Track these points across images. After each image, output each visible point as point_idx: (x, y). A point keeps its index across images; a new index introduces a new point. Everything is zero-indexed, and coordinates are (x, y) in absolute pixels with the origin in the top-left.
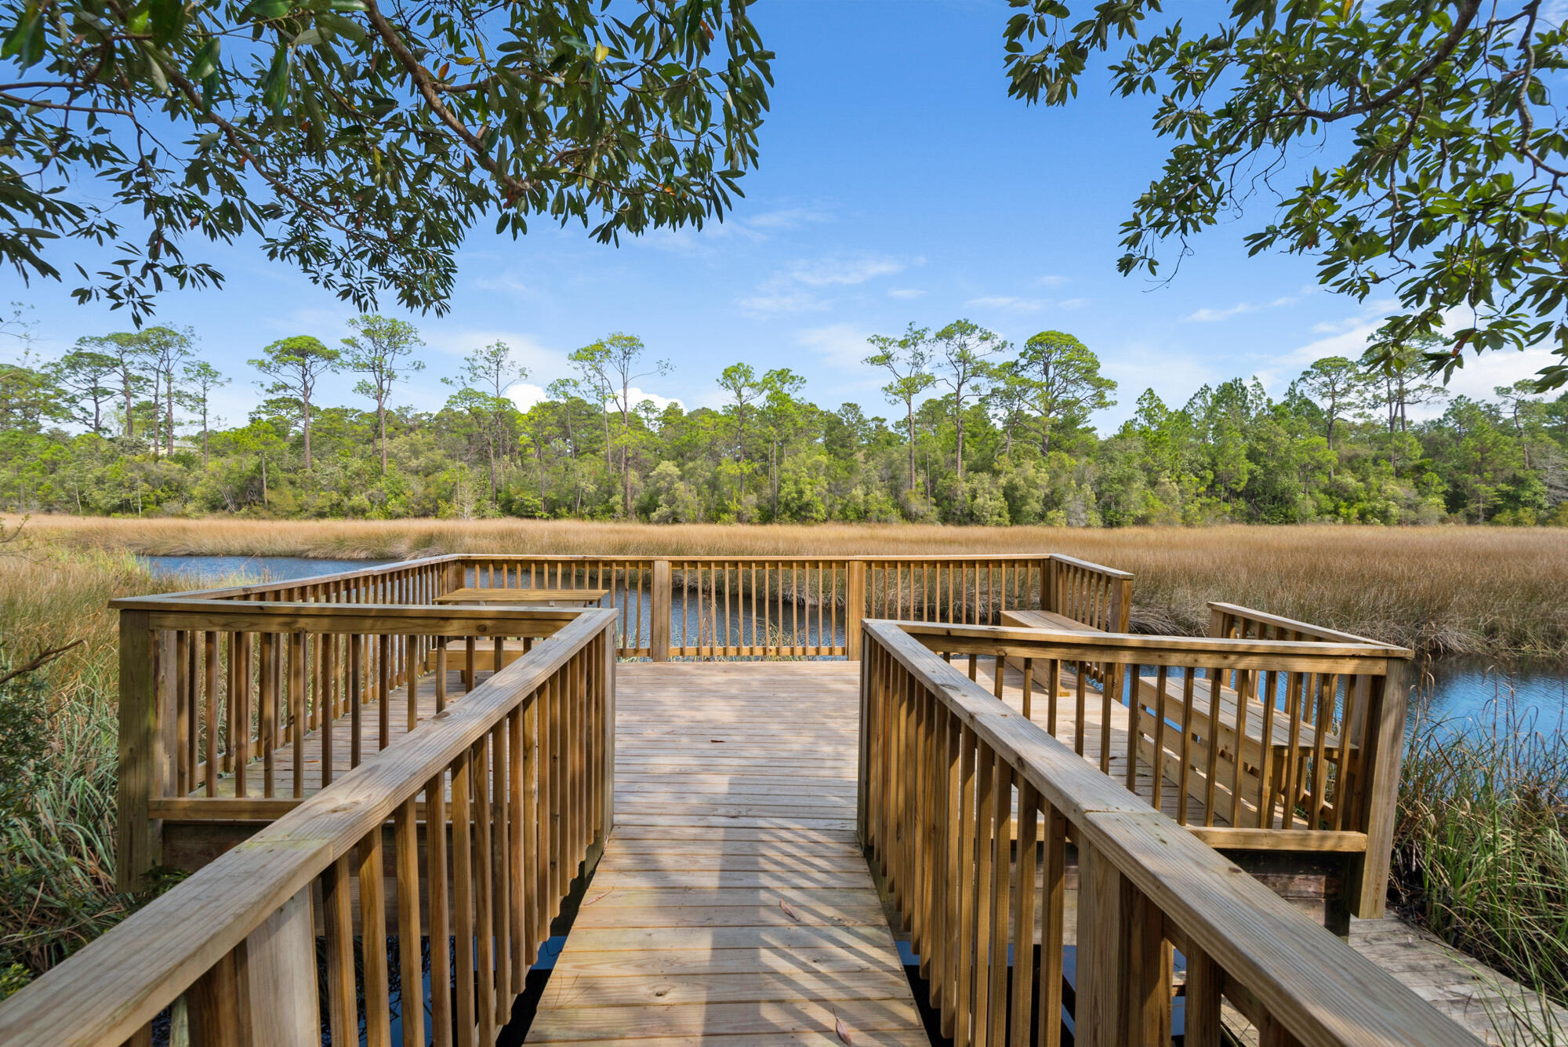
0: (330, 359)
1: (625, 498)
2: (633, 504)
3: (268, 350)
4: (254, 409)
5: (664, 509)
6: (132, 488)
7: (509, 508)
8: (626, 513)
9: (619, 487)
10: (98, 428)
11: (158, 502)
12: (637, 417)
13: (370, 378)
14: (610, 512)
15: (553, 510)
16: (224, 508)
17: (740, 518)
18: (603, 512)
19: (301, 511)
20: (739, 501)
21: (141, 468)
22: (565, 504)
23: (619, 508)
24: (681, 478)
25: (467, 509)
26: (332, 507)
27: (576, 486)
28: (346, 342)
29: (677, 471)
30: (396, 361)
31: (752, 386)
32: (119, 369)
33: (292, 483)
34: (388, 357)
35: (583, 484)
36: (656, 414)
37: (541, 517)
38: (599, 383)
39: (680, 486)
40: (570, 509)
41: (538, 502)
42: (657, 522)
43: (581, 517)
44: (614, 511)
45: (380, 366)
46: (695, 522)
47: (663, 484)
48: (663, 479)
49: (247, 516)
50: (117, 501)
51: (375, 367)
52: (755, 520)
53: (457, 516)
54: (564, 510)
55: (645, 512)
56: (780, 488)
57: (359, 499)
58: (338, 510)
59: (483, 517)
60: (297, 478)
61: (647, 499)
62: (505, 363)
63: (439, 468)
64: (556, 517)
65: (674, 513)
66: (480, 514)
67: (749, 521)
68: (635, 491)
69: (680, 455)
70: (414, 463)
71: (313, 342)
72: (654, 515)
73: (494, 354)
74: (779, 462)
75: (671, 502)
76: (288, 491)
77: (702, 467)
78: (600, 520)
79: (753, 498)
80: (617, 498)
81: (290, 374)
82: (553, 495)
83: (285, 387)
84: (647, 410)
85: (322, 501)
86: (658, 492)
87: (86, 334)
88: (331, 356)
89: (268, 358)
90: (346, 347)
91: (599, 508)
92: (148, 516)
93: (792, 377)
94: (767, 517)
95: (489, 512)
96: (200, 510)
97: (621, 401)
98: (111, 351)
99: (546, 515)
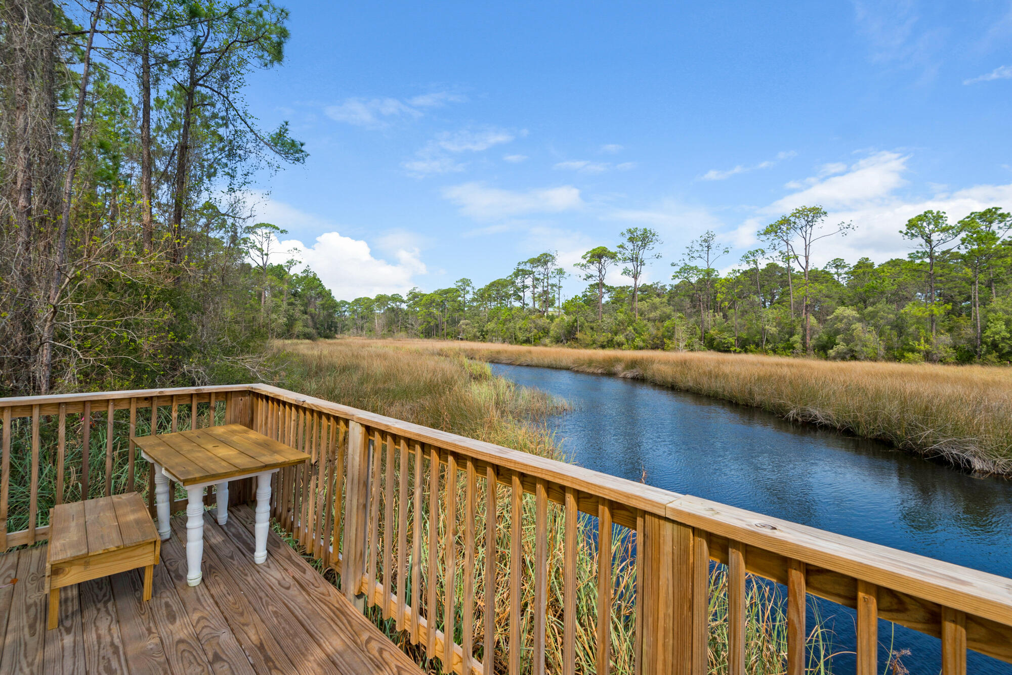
0: (612, 258)
1: (804, 338)
2: (811, 343)
3: (584, 257)
4: (584, 290)
5: (841, 347)
6: (530, 332)
7: (712, 345)
8: (805, 349)
9: (799, 329)
10: (524, 304)
11: (540, 338)
12: (828, 273)
13: (630, 266)
14: (789, 349)
15: (744, 346)
16: (562, 342)
17: (928, 357)
18: (784, 349)
19: (593, 344)
20: (927, 341)
21: (534, 322)
22: (754, 342)
23: (798, 346)
24: (860, 320)
25: (682, 345)
26: (608, 342)
27: (763, 329)
28: (619, 247)
29: (855, 314)
30: (645, 254)
31: (945, 230)
32: (531, 276)
33: (592, 328)
34: (641, 252)
35: (767, 327)
36: (846, 269)
37: (735, 352)
38: (784, 249)
39: (858, 326)
40: (757, 345)
41: (732, 340)
42: (834, 359)
43: (766, 352)
44: (794, 348)
45: (637, 258)
46: (874, 359)
47: (840, 325)
48: (841, 321)
49: (569, 346)
50: (525, 338)
51: (634, 259)
52: (952, 360)
53: (674, 349)
54: (752, 347)
55: (823, 349)
56: (984, 328)
57: (620, 338)
58: (609, 344)
59: (692, 350)
60: (594, 325)
61: (825, 338)
62: (713, 246)
63: (669, 317)
64: (746, 351)
65: (852, 351)
66: (690, 348)
67: (943, 361)
68: (813, 331)
69: (861, 300)
70: (652, 315)
71: (604, 249)
72: (831, 352)
73: (705, 241)
74: (985, 302)
75: (847, 342)
76: (589, 332)
77: (885, 311)
78: (781, 355)
79: (947, 338)
80: (796, 338)
81: (593, 269)
82: (744, 335)
83: (591, 276)
84: (837, 267)
85: (603, 338)
86: (837, 332)
87: (521, 261)
88: (613, 256)
89: (584, 262)
90: (619, 249)
91: (780, 345)
92: (535, 345)
93: (1002, 215)
94: (966, 357)
95: (697, 346)
96: (552, 342)
97: (802, 260)
98: (528, 267)
99: (738, 349)
